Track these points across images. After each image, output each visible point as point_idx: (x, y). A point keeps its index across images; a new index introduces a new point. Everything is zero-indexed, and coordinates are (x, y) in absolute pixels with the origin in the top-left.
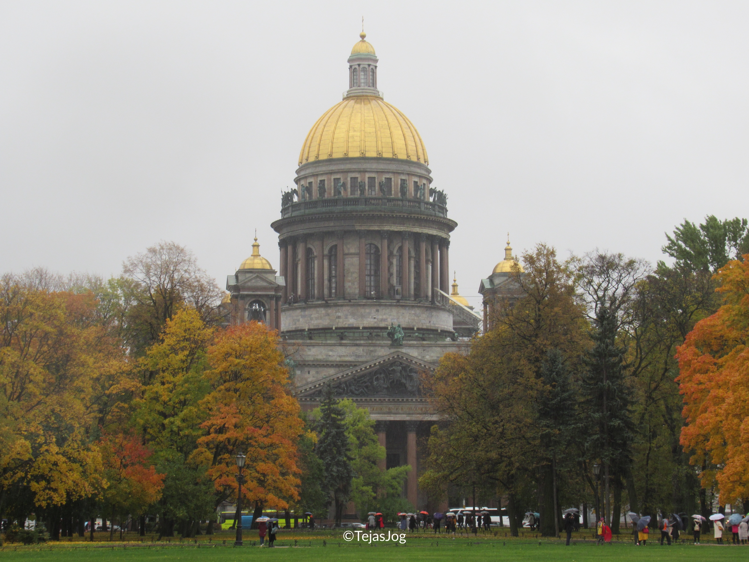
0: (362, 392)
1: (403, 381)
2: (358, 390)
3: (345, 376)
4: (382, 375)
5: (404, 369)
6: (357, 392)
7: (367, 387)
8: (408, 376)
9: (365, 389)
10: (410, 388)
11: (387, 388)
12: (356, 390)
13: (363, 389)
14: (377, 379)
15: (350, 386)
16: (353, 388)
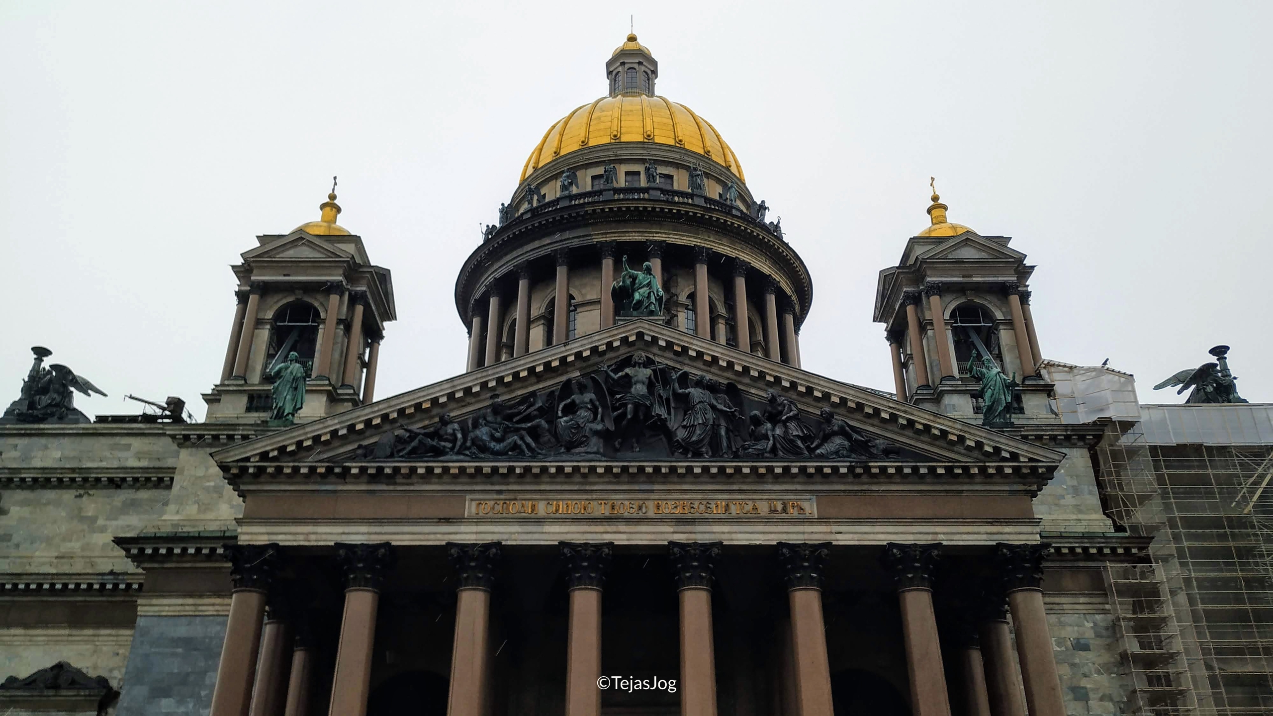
0: (515, 447)
1: (659, 410)
2: (499, 441)
3: (459, 395)
4: (589, 396)
5: (662, 376)
6: (498, 447)
7: (534, 433)
8: (676, 395)
9: (529, 440)
10: (681, 434)
11: (605, 435)
12: (493, 438)
13: (522, 438)
14: (571, 409)
15: (476, 425)
16: (483, 433)
